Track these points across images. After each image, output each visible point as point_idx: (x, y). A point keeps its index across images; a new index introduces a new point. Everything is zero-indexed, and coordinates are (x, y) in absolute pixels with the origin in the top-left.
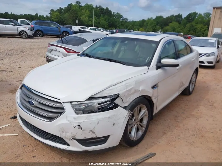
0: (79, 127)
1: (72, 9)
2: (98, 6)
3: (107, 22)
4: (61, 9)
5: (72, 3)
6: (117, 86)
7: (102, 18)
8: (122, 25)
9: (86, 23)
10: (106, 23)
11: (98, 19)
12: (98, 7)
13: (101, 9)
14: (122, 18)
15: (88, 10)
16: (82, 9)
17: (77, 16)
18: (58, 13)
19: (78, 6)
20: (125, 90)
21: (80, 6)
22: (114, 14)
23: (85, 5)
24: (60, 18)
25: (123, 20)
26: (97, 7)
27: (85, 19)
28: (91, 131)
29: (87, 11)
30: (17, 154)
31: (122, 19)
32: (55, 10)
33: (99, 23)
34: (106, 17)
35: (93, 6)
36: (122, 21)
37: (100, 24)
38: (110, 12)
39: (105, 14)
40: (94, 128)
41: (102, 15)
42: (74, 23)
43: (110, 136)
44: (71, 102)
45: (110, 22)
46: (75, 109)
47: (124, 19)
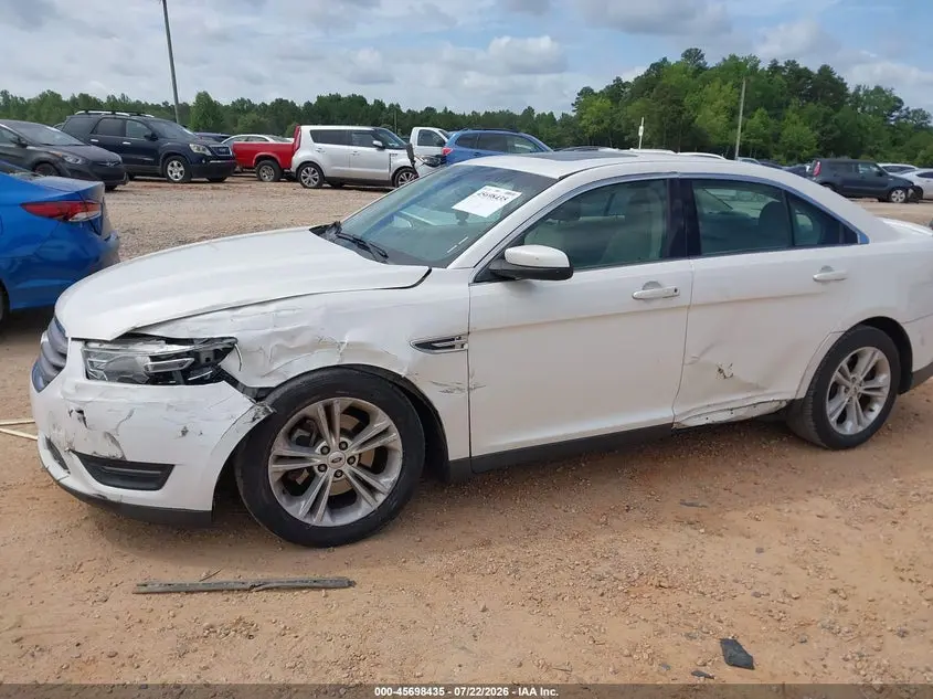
0: (80, 415)
1: (664, 81)
2: (781, 64)
3: (817, 133)
4: (619, 85)
5: (665, 59)
6: (239, 312)
7: (795, 117)
8: (895, 143)
9: (715, 140)
10: (812, 136)
11: (772, 122)
12: (781, 68)
13: (798, 74)
14: (896, 114)
15: (730, 83)
16: (706, 82)
17: (681, 108)
18: (609, 102)
19: (692, 67)
20: (269, 330)
21: (701, 69)
22: (861, 93)
23: (724, 60)
24: (613, 121)
25: (902, 120)
26: (775, 68)
27: (714, 121)
28: (109, 434)
29: (727, 89)
30: (8, 483)
31: (898, 118)
32: (597, 91)
33: (776, 137)
34: (812, 107)
35: (760, 67)
36: (899, 127)
37: (782, 140)
38: (838, 87)
39: (811, 96)
40: (116, 429)
41: (795, 101)
42: (662, 140)
43: (175, 470)
44: (86, 341)
45: (831, 132)
46: (91, 362)
47: (906, 117)
